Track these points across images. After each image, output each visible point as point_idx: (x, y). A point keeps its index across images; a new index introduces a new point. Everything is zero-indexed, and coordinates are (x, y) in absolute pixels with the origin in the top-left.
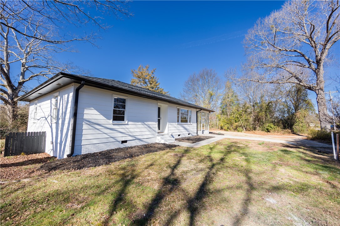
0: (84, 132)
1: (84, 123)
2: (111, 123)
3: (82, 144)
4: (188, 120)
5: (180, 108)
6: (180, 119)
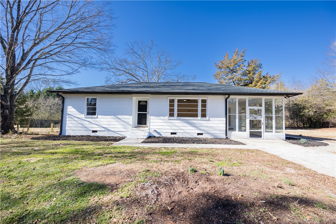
0: (67, 122)
1: (67, 117)
2: (84, 117)
3: (66, 129)
4: (199, 113)
5: (176, 98)
6: (176, 112)
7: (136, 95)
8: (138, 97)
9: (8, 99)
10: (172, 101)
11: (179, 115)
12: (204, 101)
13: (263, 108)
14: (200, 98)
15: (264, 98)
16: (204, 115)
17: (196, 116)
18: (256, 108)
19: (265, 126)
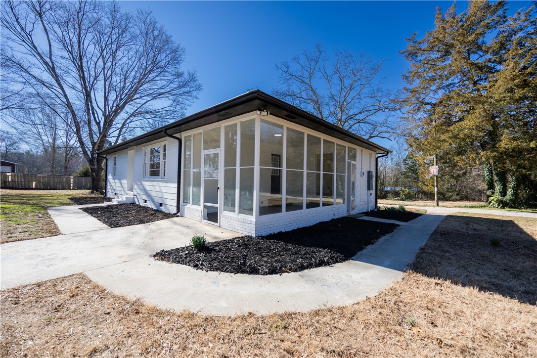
4: (161, 169)
5: (148, 147)
6: (148, 170)
7: (131, 148)
11: (151, 174)
12: (165, 148)
14: (161, 143)
15: (223, 125)
16: (164, 173)
18: (211, 152)
19: (223, 194)
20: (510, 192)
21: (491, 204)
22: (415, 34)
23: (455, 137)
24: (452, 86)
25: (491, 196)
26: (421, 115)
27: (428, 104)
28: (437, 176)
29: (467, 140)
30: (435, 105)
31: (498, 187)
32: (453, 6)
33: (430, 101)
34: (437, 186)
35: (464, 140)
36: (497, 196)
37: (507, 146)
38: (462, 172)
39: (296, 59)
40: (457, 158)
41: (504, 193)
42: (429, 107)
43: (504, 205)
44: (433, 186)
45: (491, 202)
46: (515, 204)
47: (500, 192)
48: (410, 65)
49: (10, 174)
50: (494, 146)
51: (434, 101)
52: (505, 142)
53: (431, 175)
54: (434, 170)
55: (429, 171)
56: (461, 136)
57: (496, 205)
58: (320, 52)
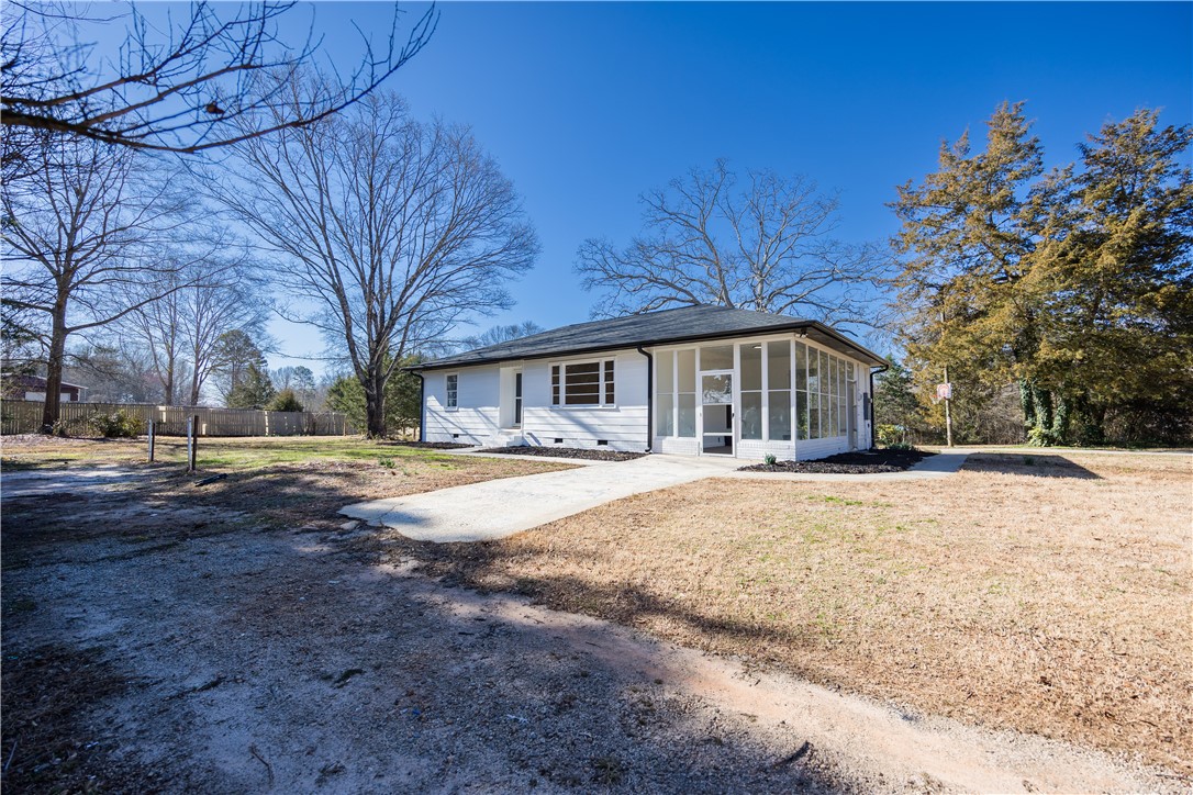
0: (427, 420)
1: (427, 410)
2: (444, 409)
3: (427, 432)
4: (602, 394)
5: (563, 364)
6: (563, 395)
7: (507, 363)
8: (517, 367)
9: (374, 385)
10: (556, 370)
11: (569, 401)
12: (610, 365)
13: (736, 373)
14: (601, 359)
15: (737, 344)
16: (610, 399)
17: (596, 400)
18: (717, 373)
19: (740, 421)
20: (1057, 422)
21: (1032, 441)
22: (910, 181)
23: (977, 341)
24: (967, 259)
25: (1031, 429)
26: (923, 302)
27: (932, 286)
28: (949, 400)
29: (995, 347)
30: (942, 287)
31: (1040, 414)
32: (964, 135)
33: (935, 281)
34: (950, 416)
35: (990, 346)
36: (1039, 429)
37: (1048, 357)
38: (986, 392)
39: (675, 183)
40: (981, 373)
41: (1049, 423)
42: (933, 292)
43: (1049, 440)
44: (944, 416)
45: (1031, 438)
46: (1066, 439)
47: (1044, 423)
48: (900, 224)
49: (162, 408)
50: (1031, 357)
51: (941, 283)
52: (1044, 352)
53: (939, 399)
54: (944, 390)
55: (935, 392)
56: (987, 341)
57: (1039, 442)
58: (724, 173)
